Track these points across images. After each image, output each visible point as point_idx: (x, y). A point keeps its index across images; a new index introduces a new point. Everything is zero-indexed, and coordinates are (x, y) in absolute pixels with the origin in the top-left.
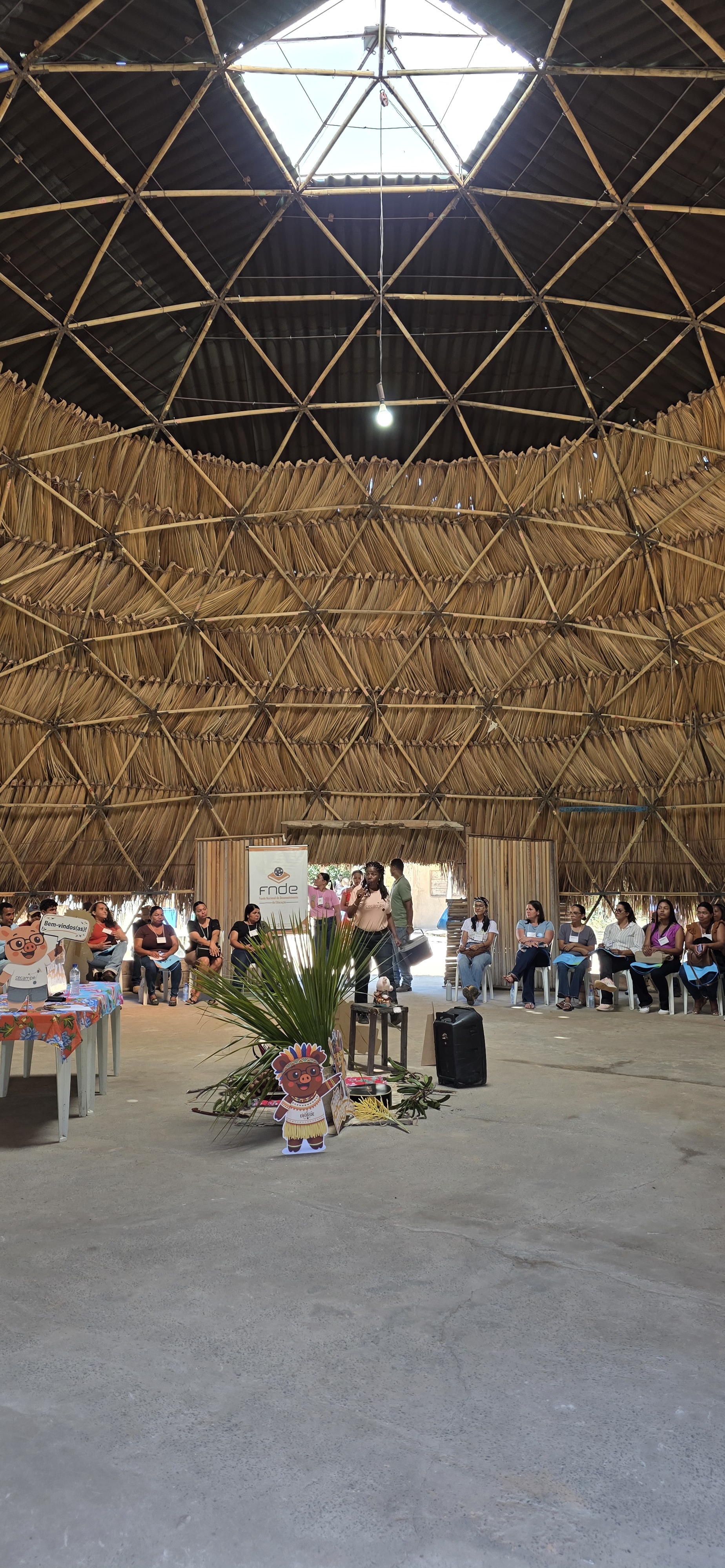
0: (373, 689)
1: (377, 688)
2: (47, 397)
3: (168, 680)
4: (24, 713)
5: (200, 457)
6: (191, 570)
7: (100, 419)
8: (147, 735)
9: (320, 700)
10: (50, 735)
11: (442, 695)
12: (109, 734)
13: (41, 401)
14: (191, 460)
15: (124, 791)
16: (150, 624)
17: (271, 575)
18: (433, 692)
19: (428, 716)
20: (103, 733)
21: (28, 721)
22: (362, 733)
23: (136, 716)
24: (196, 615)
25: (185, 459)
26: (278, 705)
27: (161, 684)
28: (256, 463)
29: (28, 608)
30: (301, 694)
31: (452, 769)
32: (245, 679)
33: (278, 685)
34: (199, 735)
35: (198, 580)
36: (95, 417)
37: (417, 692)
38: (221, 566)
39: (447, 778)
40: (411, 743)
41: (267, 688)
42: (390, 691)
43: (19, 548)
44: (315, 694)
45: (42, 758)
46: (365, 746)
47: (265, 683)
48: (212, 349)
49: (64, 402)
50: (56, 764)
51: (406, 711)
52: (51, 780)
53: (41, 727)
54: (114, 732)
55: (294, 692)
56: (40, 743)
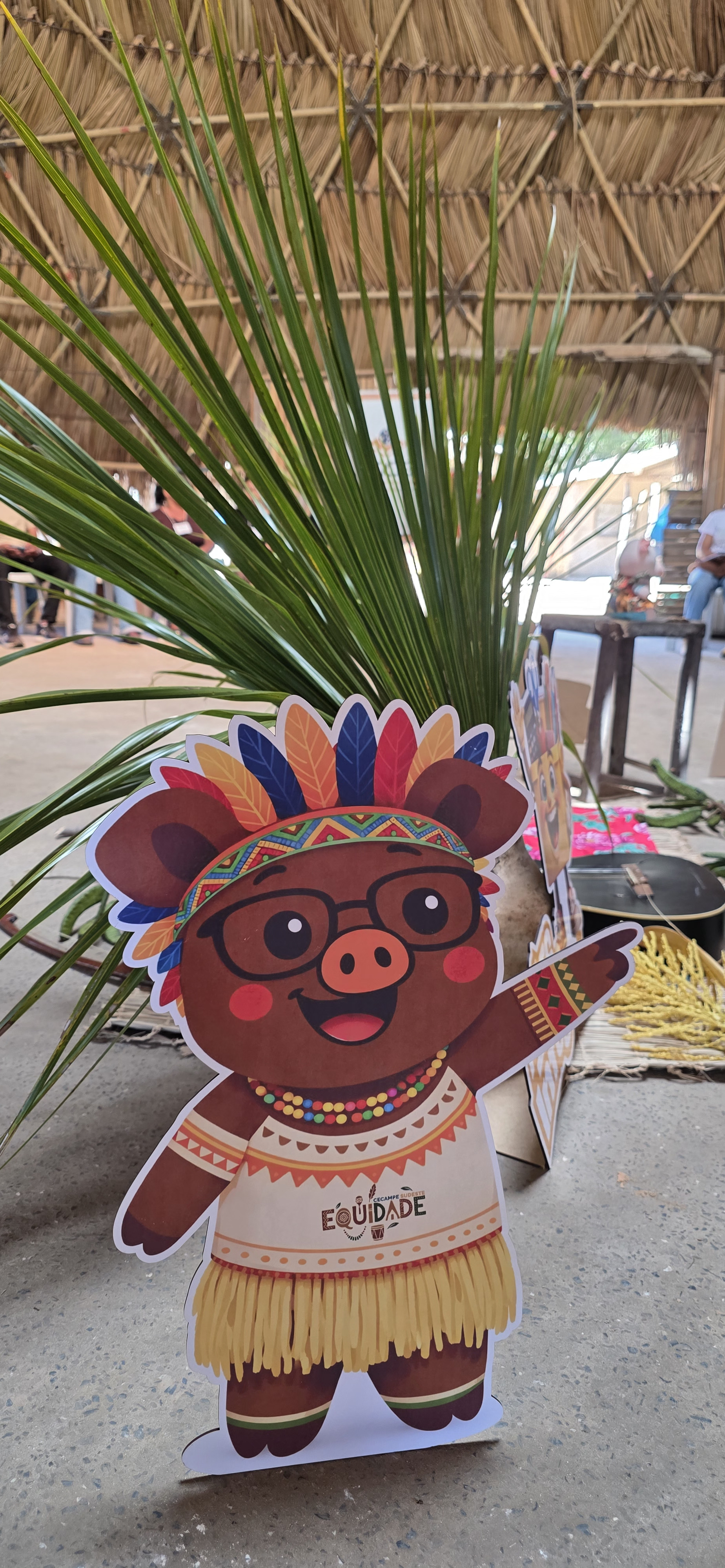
0: (569, 67)
1: (576, 65)
3: (187, 44)
8: (157, 170)
9: (467, 96)
11: (701, 77)
18: (685, 71)
19: (669, 128)
22: (540, 170)
23: (135, 128)
26: (389, 108)
27: (174, 55)
30: (431, 83)
31: (702, 243)
32: (329, 49)
33: (389, 61)
37: (654, 72)
39: (690, 261)
40: (630, 187)
41: (370, 69)
42: (601, 70)
44: (458, 81)
47: (366, 60)
51: (629, 115)
55: (419, 77)
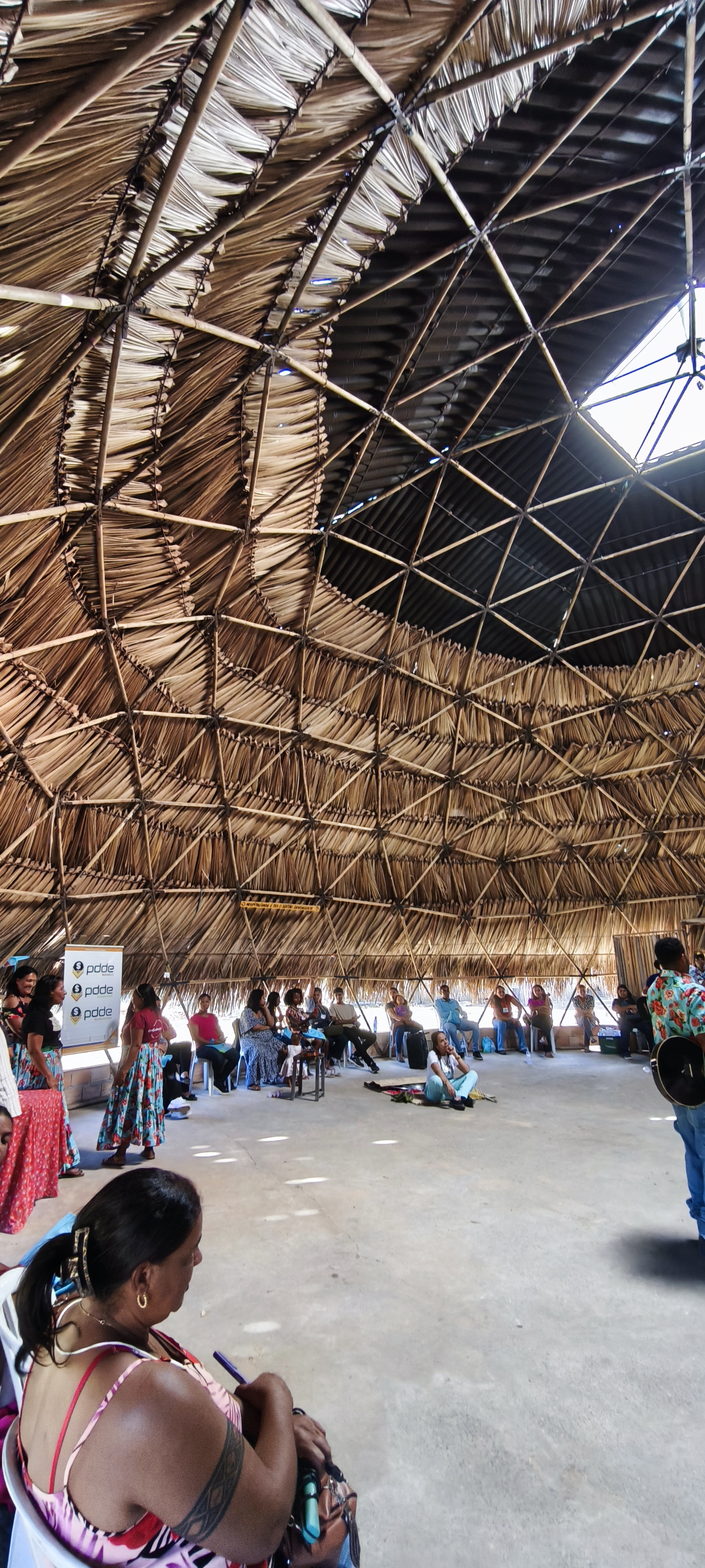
2: (480, 653)
3: (578, 822)
4: (483, 854)
5: (585, 669)
6: (586, 745)
7: (514, 660)
8: (567, 862)
10: (501, 868)
12: (541, 864)
13: (477, 657)
14: (578, 672)
15: (556, 902)
16: (561, 786)
17: (647, 740)
20: (537, 863)
21: (486, 861)
23: (558, 850)
24: (594, 775)
25: (574, 672)
26: (665, 832)
27: (573, 826)
28: (626, 664)
29: (479, 786)
30: (683, 822)
32: (636, 815)
33: (663, 816)
34: (606, 859)
35: (593, 751)
36: (511, 659)
38: (608, 739)
41: (655, 820)
43: (471, 750)
44: (695, 820)
45: (498, 884)
47: (653, 817)
48: (586, 596)
49: (491, 655)
50: (507, 887)
52: (505, 899)
53: (495, 863)
54: (544, 863)
55: (676, 821)
56: (495, 875)
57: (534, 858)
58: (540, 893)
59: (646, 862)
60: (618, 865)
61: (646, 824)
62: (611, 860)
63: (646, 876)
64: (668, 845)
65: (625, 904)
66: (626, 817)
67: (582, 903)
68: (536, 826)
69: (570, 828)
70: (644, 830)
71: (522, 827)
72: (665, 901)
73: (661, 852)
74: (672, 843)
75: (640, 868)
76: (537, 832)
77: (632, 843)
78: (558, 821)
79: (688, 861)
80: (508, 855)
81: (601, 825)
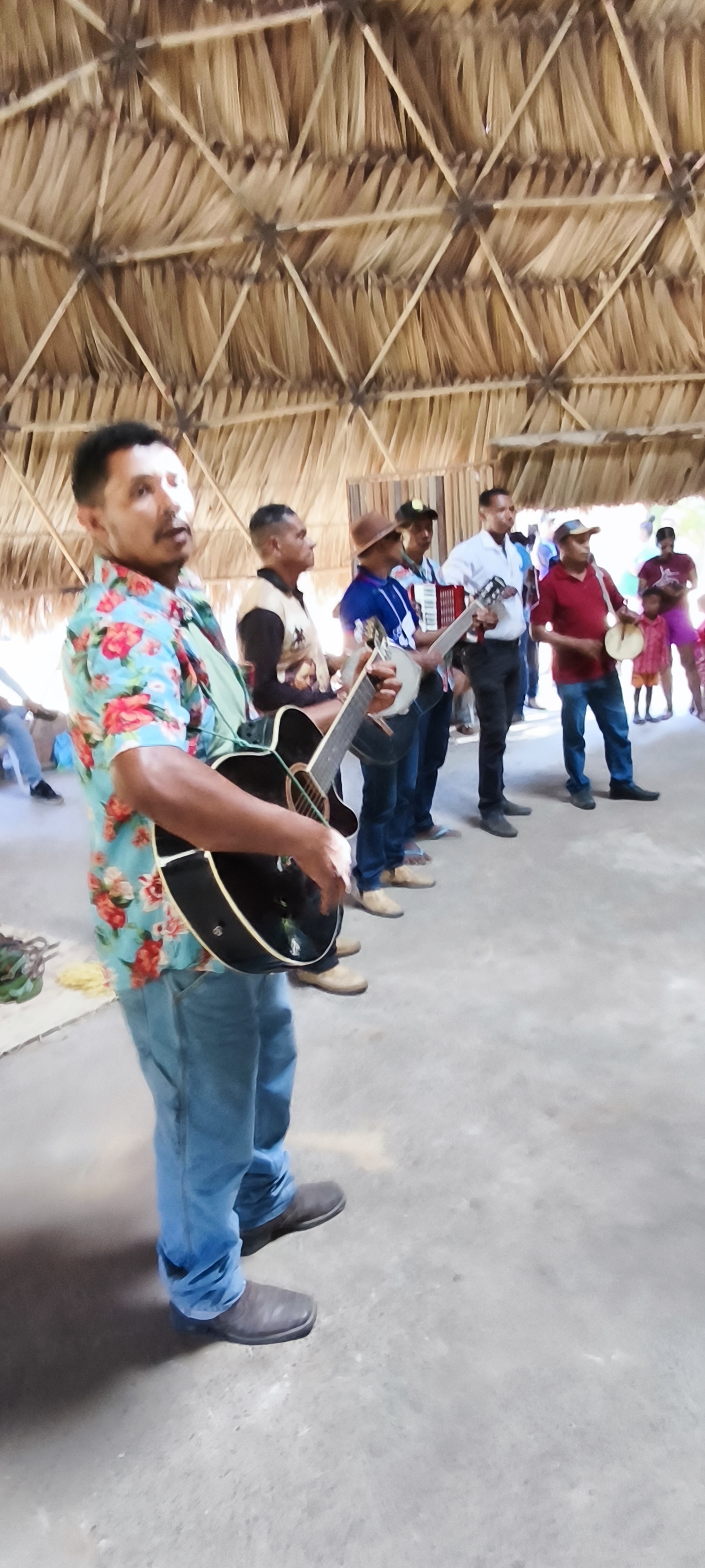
0: (682, 158)
1: (688, 156)
3: (298, 150)
8: (259, 278)
9: (576, 191)
10: (84, 279)
12: (191, 279)
15: (223, 391)
20: (180, 275)
21: (42, 250)
22: (643, 259)
26: (495, 204)
30: (541, 178)
32: (439, 146)
34: (349, 277)
41: (480, 167)
44: (568, 176)
45: (77, 330)
46: (645, 284)
50: (101, 342)
52: (96, 377)
53: (68, 262)
54: (199, 276)
55: (528, 174)
56: (68, 298)
57: (175, 258)
58: (186, 365)
59: (438, 292)
60: (377, 295)
61: (459, 177)
62: (362, 282)
63: (434, 329)
64: (496, 247)
65: (376, 403)
66: (414, 149)
67: (284, 395)
68: (187, 145)
69: (275, 166)
70: (451, 197)
71: (146, 146)
72: (461, 395)
73: (475, 266)
74: (504, 241)
75: (424, 305)
76: (186, 168)
77: (418, 232)
78: (248, 138)
79: (527, 293)
80: (105, 238)
81: (352, 169)
